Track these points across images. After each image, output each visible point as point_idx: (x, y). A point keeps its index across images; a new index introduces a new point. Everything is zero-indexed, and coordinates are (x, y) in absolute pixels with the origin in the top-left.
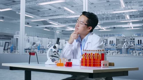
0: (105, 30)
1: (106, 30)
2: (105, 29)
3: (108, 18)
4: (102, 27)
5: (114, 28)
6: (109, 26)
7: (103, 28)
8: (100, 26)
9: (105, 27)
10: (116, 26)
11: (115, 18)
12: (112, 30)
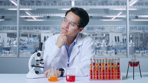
0: (35, 20)
1: (37, 19)
2: (35, 18)
3: (39, 2)
4: (32, 15)
5: (48, 17)
6: (43, 14)
7: (33, 17)
8: (29, 13)
9: (37, 15)
10: (50, 15)
11: (50, 4)
12: (46, 20)
